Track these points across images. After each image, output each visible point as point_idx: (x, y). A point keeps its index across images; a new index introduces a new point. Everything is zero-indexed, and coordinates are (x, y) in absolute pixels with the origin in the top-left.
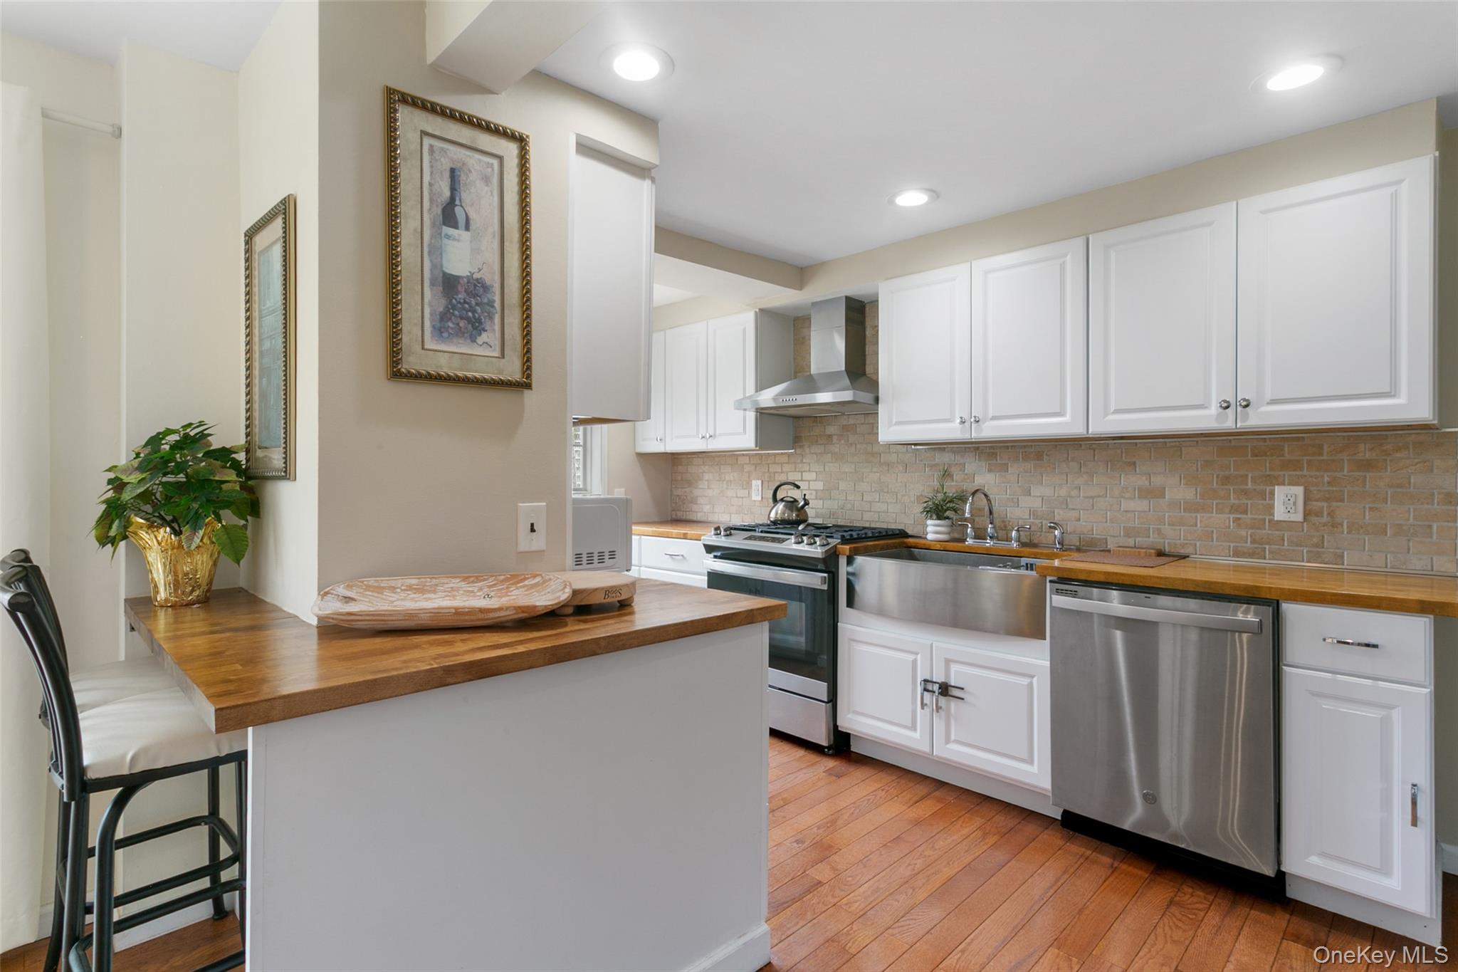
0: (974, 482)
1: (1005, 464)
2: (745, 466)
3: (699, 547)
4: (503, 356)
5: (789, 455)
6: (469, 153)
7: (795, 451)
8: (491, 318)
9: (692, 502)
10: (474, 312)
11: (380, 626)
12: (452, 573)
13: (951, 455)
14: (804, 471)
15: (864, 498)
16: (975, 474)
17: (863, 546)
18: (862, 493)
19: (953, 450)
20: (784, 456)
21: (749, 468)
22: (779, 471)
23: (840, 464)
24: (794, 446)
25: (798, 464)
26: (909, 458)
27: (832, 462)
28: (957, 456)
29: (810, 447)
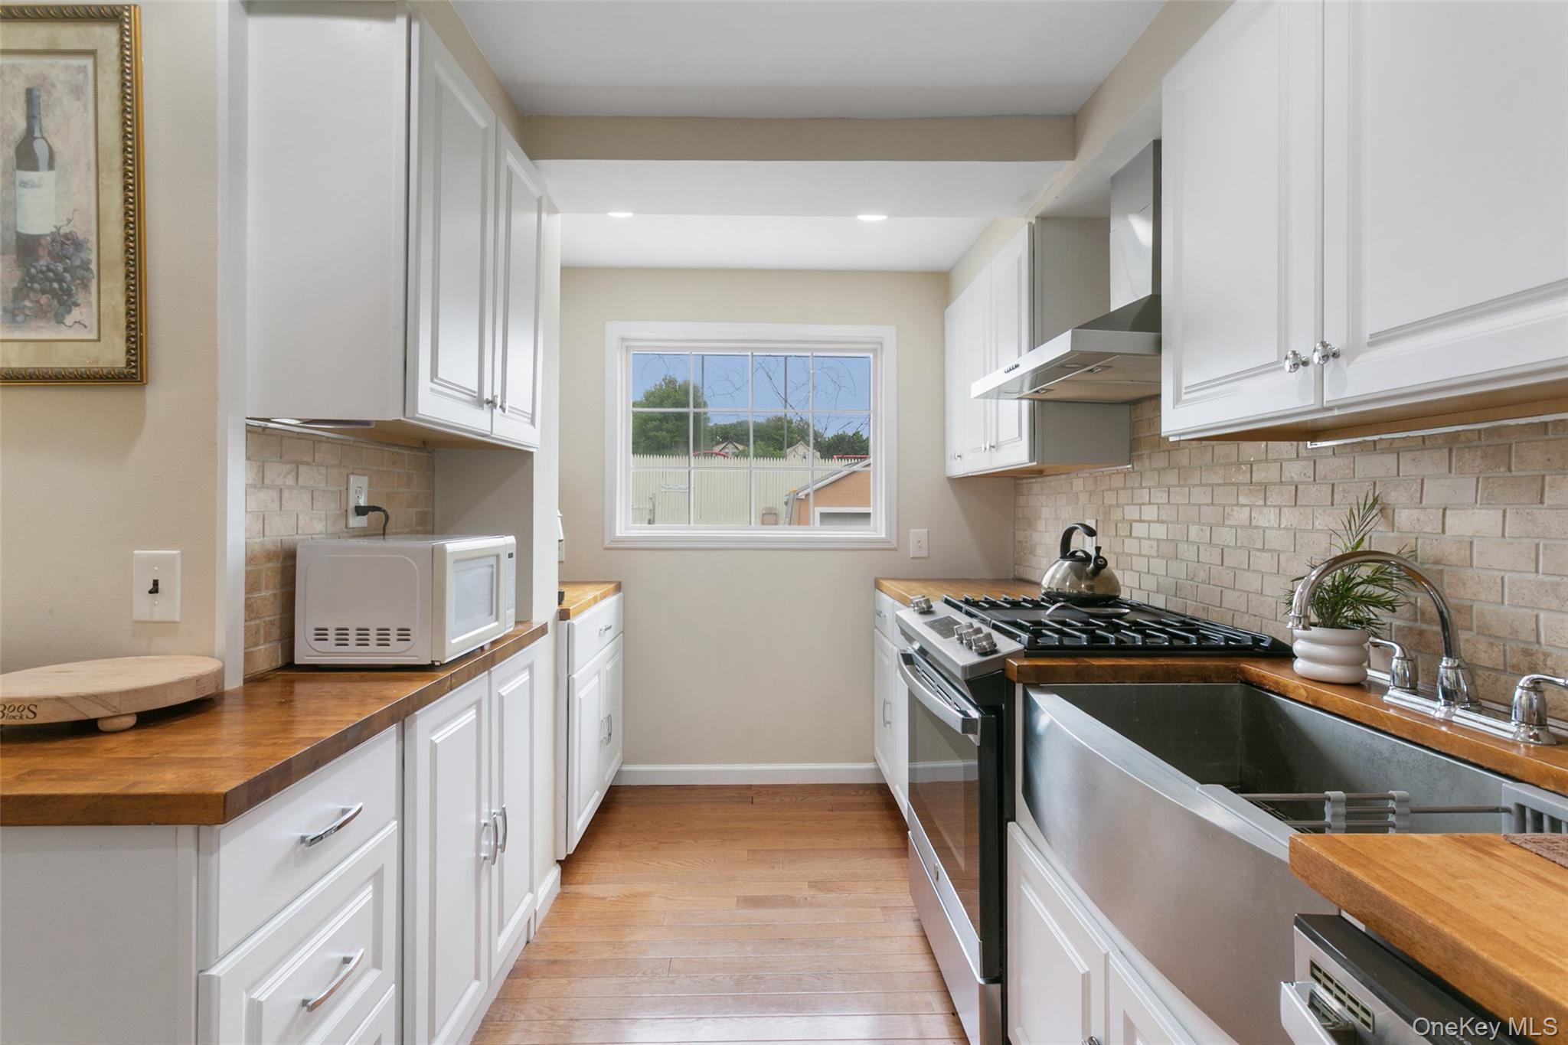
0: (1444, 532)
1: (1534, 476)
2: (1080, 494)
4: (99, 337)
5: (1125, 474)
6: (49, 60)
8: (84, 286)
9: (1031, 552)
10: (61, 281)
13: (1390, 460)
14: (1143, 504)
15: (1225, 559)
16: (1447, 511)
17: (1073, 666)
18: (1222, 549)
19: (1395, 445)
20: (1120, 475)
21: (1083, 498)
22: (1115, 503)
23: (1192, 489)
24: (1131, 456)
25: (1135, 491)
26: (1301, 473)
27: (1179, 485)
28: (1405, 461)
29: (1150, 457)
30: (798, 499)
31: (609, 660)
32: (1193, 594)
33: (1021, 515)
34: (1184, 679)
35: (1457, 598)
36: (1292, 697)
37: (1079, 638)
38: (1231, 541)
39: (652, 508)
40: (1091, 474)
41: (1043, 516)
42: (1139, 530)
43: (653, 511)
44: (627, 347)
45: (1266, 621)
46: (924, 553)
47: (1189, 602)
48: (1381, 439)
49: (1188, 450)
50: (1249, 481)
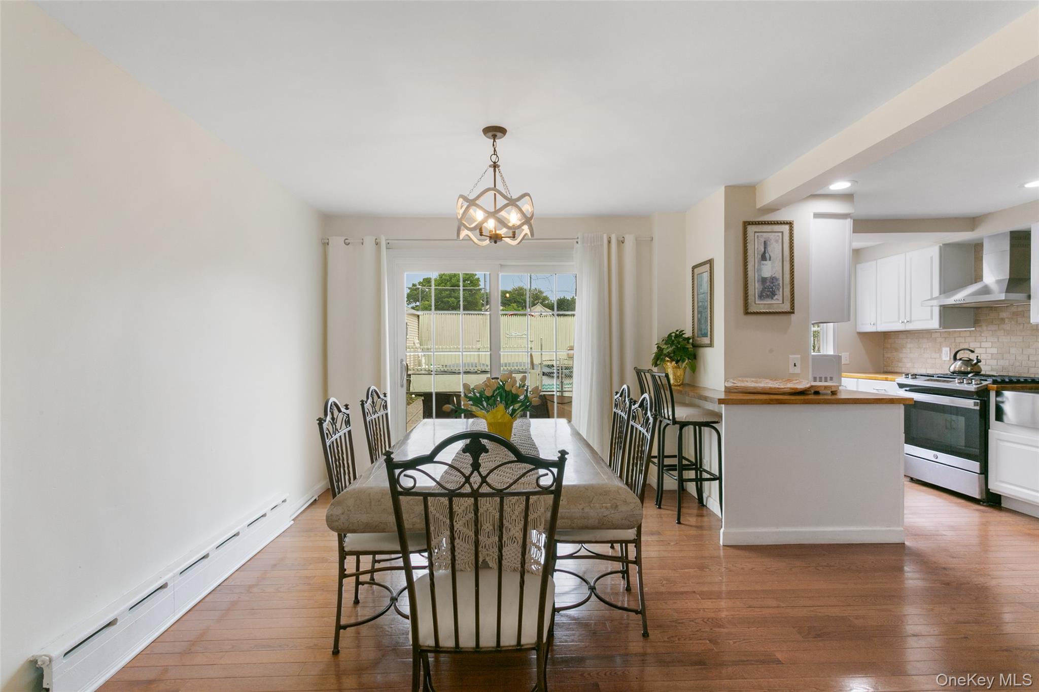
2: (937, 339)
3: (895, 383)
4: (783, 303)
5: (970, 331)
6: (770, 234)
7: (976, 329)
8: (779, 290)
9: (898, 361)
10: (772, 288)
11: (746, 391)
12: (766, 378)
14: (983, 342)
15: (1030, 359)
18: (1029, 356)
22: (975, 341)
24: (974, 325)
25: (978, 337)
27: (1004, 336)
32: (1013, 370)
38: (1034, 353)
47: (1010, 373)
49: (1011, 326)
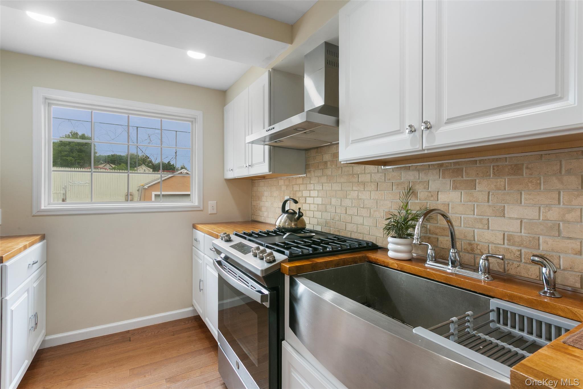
0: (438, 200)
1: (472, 180)
2: (282, 186)
5: (303, 178)
7: (306, 176)
9: (259, 210)
13: (416, 174)
14: (311, 190)
15: (347, 212)
16: (439, 192)
17: (310, 264)
18: (346, 208)
19: (418, 168)
20: (301, 179)
21: (284, 188)
22: (299, 190)
23: (332, 184)
24: (305, 171)
25: (308, 185)
26: (379, 178)
27: (327, 183)
28: (422, 174)
29: (314, 172)
30: (144, 188)
31: (37, 279)
32: (333, 225)
33: (254, 195)
34: (349, 263)
35: (443, 225)
36: (390, 267)
37: (308, 250)
38: (350, 204)
39: (64, 193)
40: (287, 178)
41: (265, 195)
42: (309, 200)
43: (65, 194)
44: (49, 103)
45: (365, 235)
46: (215, 212)
47: (331, 228)
48: (412, 166)
49: (331, 169)
50: (357, 181)
